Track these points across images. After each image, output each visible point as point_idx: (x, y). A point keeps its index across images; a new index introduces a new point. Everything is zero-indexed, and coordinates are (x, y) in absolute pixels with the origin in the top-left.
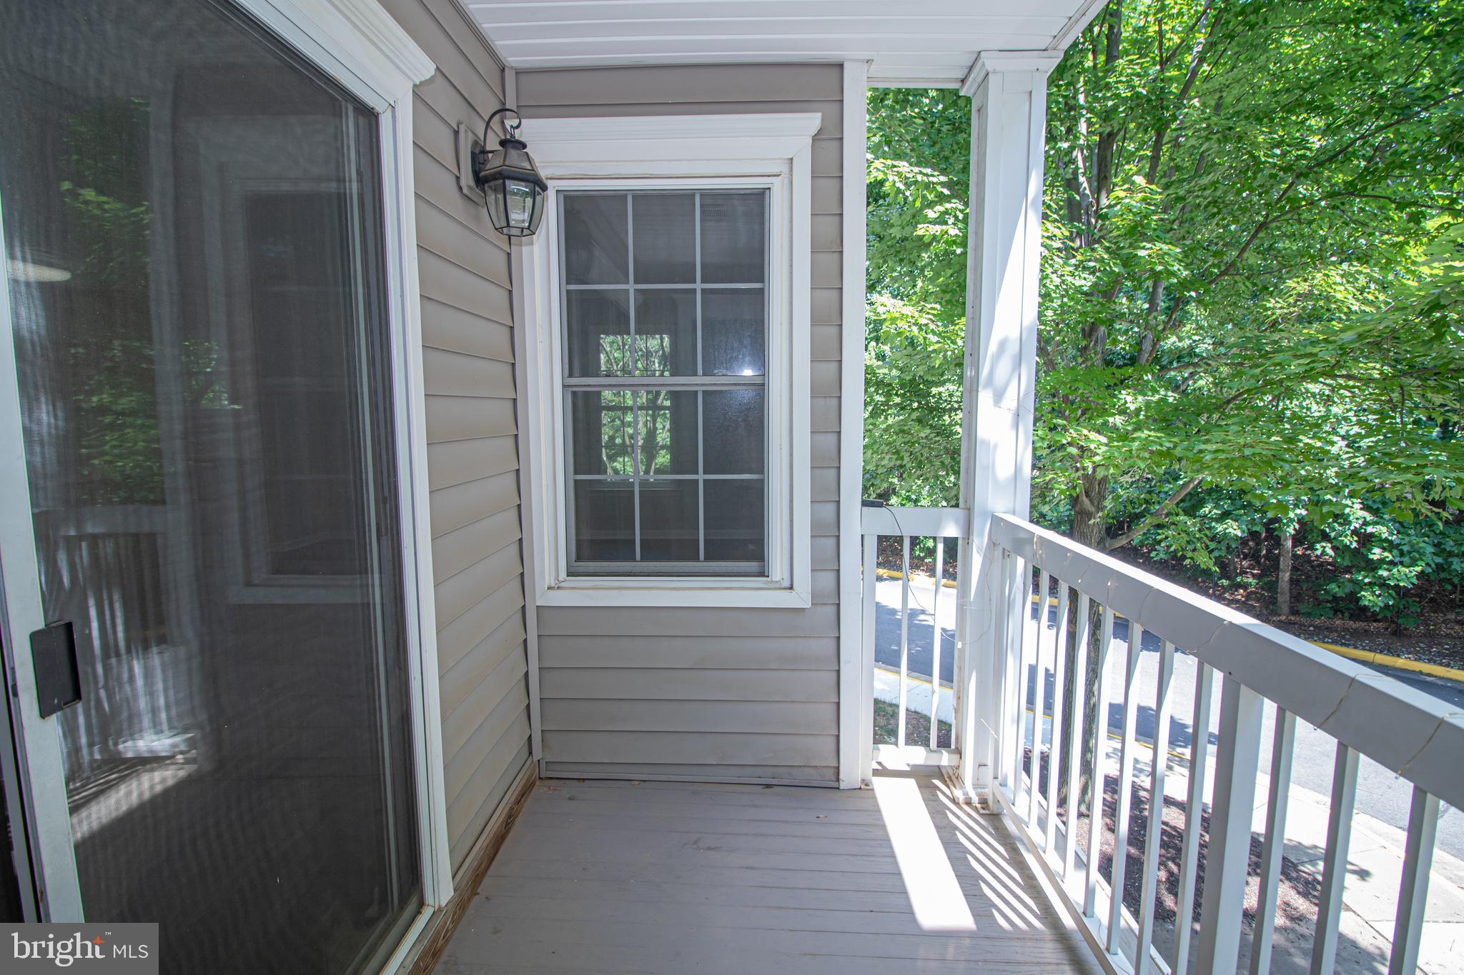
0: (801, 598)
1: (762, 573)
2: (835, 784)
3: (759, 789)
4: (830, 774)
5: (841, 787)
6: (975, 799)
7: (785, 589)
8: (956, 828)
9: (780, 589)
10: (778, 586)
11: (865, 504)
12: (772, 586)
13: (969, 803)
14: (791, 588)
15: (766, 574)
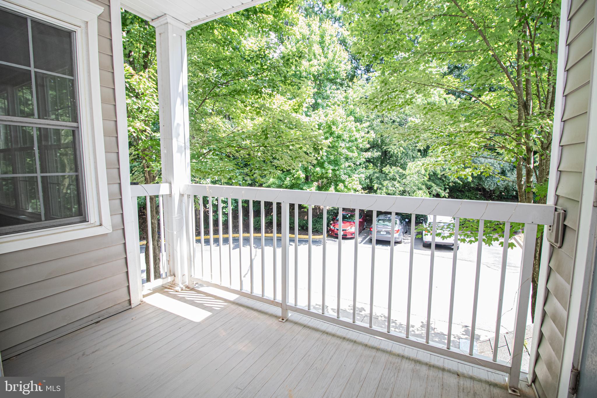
0: (107, 228)
1: (85, 220)
2: (130, 307)
3: (94, 325)
4: (127, 303)
5: (132, 307)
6: (184, 288)
7: (97, 226)
8: (184, 297)
9: (95, 227)
10: (93, 225)
11: (132, 184)
12: (90, 226)
13: (182, 290)
14: (101, 225)
15: (87, 221)
